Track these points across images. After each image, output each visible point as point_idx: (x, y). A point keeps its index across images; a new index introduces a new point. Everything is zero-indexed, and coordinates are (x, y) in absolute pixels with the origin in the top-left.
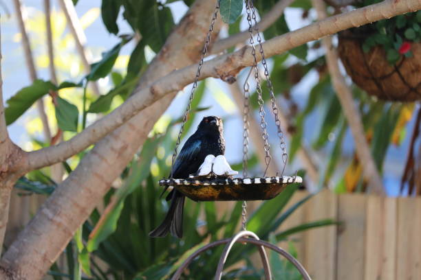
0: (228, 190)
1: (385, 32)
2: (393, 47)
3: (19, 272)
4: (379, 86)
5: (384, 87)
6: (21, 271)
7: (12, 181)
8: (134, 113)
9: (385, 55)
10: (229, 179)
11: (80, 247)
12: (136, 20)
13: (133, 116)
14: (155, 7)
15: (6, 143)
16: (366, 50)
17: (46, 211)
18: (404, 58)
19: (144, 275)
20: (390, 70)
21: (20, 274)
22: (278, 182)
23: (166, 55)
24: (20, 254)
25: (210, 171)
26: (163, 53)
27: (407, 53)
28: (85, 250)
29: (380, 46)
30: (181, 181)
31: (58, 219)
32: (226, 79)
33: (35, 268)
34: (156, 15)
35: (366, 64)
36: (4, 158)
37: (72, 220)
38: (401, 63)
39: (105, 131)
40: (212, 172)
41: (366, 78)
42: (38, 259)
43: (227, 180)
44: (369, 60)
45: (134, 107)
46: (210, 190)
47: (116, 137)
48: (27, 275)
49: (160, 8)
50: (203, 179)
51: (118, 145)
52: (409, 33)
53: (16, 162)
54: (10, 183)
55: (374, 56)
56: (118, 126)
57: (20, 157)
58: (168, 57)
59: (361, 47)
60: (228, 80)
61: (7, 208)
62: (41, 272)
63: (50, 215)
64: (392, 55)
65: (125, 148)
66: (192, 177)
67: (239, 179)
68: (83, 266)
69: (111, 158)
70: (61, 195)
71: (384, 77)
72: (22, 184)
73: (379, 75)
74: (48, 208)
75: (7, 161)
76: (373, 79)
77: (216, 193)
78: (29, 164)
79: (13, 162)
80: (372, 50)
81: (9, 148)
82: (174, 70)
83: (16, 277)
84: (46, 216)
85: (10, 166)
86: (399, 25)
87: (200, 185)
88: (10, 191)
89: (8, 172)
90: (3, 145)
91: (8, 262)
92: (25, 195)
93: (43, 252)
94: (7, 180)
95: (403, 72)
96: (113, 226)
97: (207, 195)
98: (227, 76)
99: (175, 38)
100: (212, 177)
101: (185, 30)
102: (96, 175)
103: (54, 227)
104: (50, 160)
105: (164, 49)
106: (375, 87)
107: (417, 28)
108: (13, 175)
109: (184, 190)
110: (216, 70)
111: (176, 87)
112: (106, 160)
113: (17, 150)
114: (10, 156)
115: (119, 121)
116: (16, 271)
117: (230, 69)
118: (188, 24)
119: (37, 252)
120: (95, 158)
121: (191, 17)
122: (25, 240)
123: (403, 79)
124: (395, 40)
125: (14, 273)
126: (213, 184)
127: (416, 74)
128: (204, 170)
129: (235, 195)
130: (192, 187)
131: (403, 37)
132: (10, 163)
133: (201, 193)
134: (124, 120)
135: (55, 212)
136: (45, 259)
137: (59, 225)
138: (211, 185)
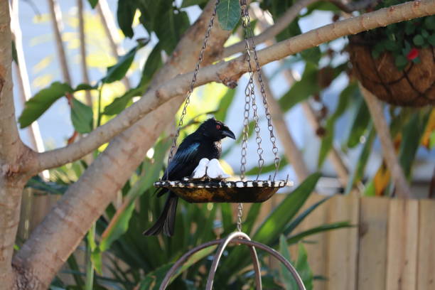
0: (221, 193)
1: (394, 38)
2: (401, 53)
3: (31, 270)
4: (388, 91)
5: (393, 92)
6: (33, 269)
7: (23, 181)
8: (141, 116)
9: (393, 61)
10: (223, 182)
11: (93, 246)
12: (152, 24)
13: (139, 119)
14: (171, 11)
15: (17, 144)
16: (375, 56)
17: (58, 211)
18: (413, 64)
19: (154, 275)
20: (398, 76)
21: (32, 272)
22: (270, 185)
23: (176, 59)
24: (33, 252)
25: (204, 174)
26: (174, 57)
27: (415, 59)
28: (97, 250)
29: (389, 52)
30: (176, 184)
31: (69, 219)
32: (228, 83)
33: (47, 266)
34: (171, 19)
35: (376, 69)
36: (15, 160)
37: (83, 219)
38: (410, 69)
39: (112, 134)
40: (206, 175)
41: (376, 83)
42: (49, 257)
43: (220, 184)
44: (379, 65)
45: (140, 110)
46: (204, 192)
47: (127, 139)
48: (39, 273)
49: (176, 12)
50: (197, 181)
51: (128, 147)
52: (418, 40)
53: (27, 162)
54: (21, 184)
55: (383, 61)
56: (125, 128)
57: (31, 158)
58: (179, 61)
59: (371, 53)
60: (230, 85)
61: (19, 208)
62: (52, 270)
63: (62, 215)
64: (400, 61)
65: (135, 150)
66: (186, 179)
67: (232, 183)
68: (96, 265)
69: (122, 159)
70: (72, 195)
71: (394, 82)
72: (37, 184)
73: (388, 81)
74: (60, 208)
75: (18, 162)
76: (383, 84)
77: (210, 195)
78: (39, 165)
79: (24, 162)
80: (381, 55)
81: (20, 148)
82: (179, 75)
83: (28, 275)
84: (58, 215)
85: (20, 167)
86: (408, 31)
87: (194, 188)
88: (21, 191)
89: (19, 172)
90: (13, 146)
91: (20, 260)
92: (40, 195)
93: (55, 250)
94: (19, 180)
95: (412, 77)
96: (125, 226)
97: (201, 197)
98: (229, 81)
99: (186, 43)
100: (206, 180)
101: (195, 35)
102: (108, 176)
103: (66, 227)
104: (60, 161)
105: (175, 53)
106: (384, 92)
107: (425, 35)
108: (24, 176)
109: (179, 192)
110: (218, 75)
111: (180, 91)
112: (117, 162)
113: (28, 152)
114: (21, 157)
115: (126, 123)
116: (28, 270)
117: (232, 74)
118: (199, 29)
119: (48, 251)
120: (106, 160)
121: (202, 22)
122: (38, 239)
123: (411, 84)
124: (404, 47)
125: (26, 271)
126: (207, 187)
127: (424, 80)
128: (199, 173)
129: (228, 198)
130: (186, 189)
131: (412, 43)
132: (21, 164)
133: (196, 195)
134: (131, 123)
135: (67, 213)
136: (56, 258)
137: (70, 224)
138: (205, 188)
